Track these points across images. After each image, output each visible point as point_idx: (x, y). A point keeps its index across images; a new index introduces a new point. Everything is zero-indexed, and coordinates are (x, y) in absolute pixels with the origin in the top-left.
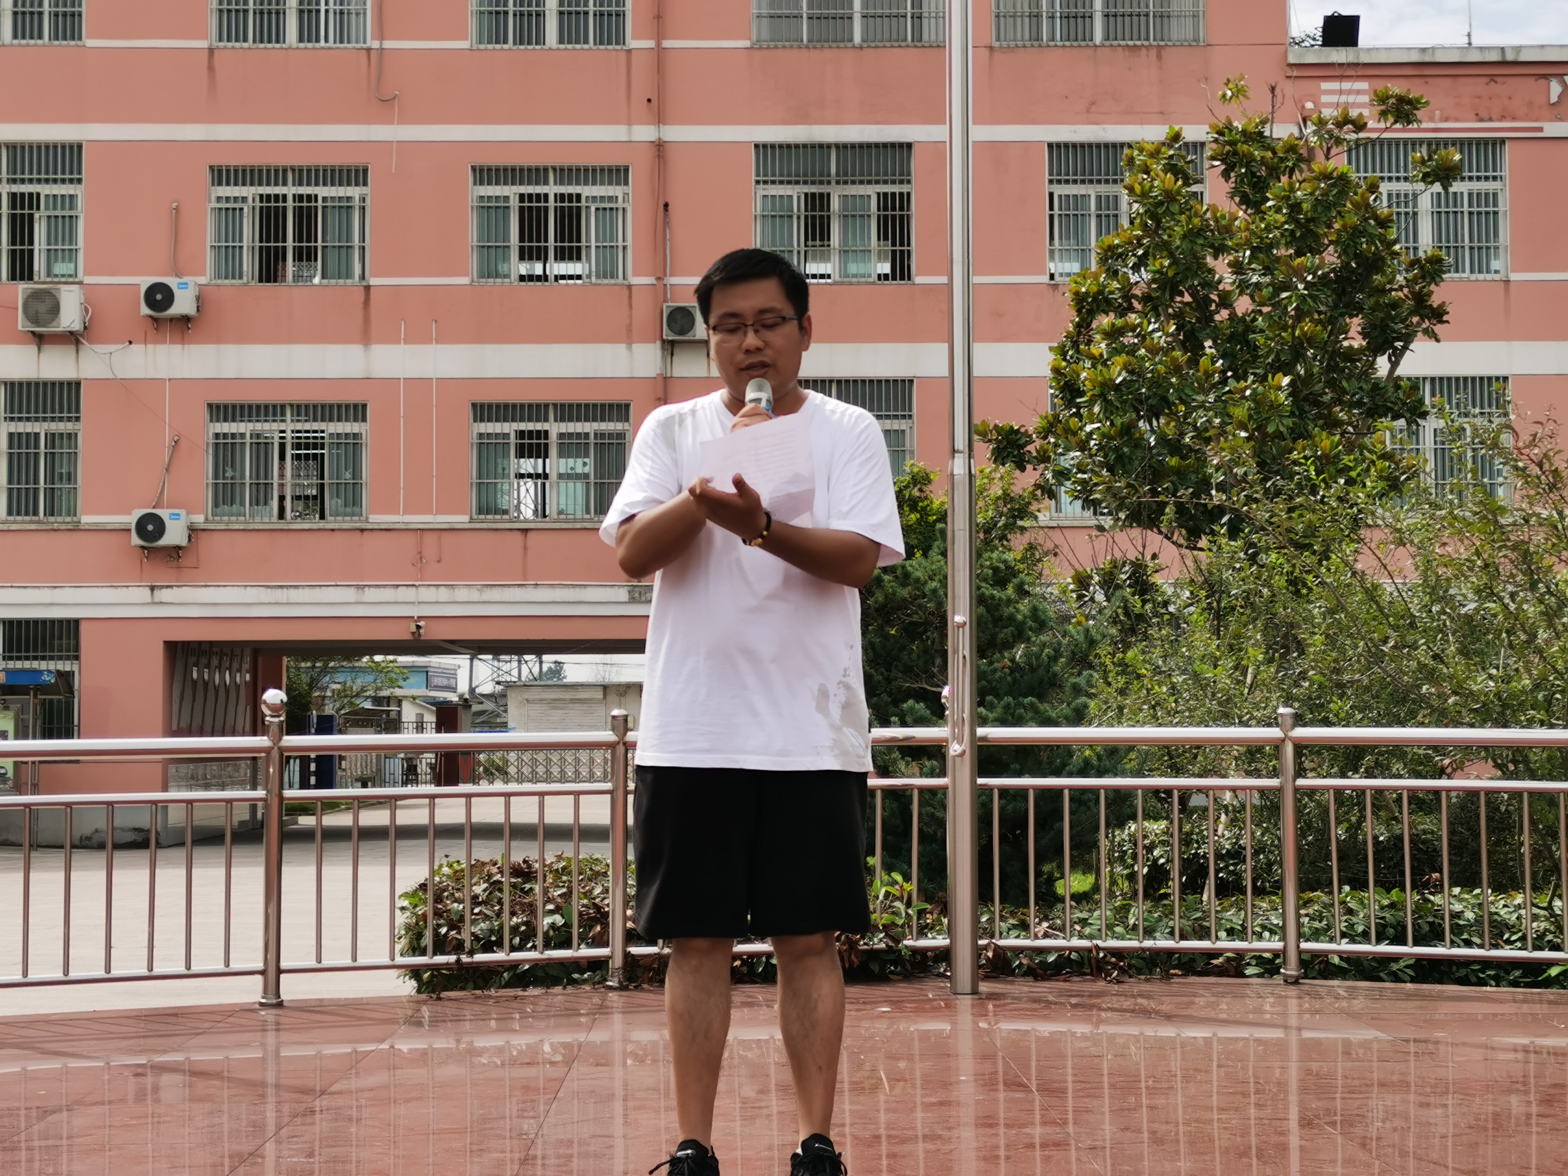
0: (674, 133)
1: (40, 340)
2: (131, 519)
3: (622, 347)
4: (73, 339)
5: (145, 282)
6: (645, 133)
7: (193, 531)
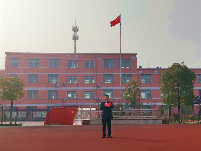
0: (97, 74)
1: (56, 87)
2: (62, 99)
3: (94, 88)
4: (58, 87)
5: (63, 83)
6: (95, 74)
7: (66, 100)
